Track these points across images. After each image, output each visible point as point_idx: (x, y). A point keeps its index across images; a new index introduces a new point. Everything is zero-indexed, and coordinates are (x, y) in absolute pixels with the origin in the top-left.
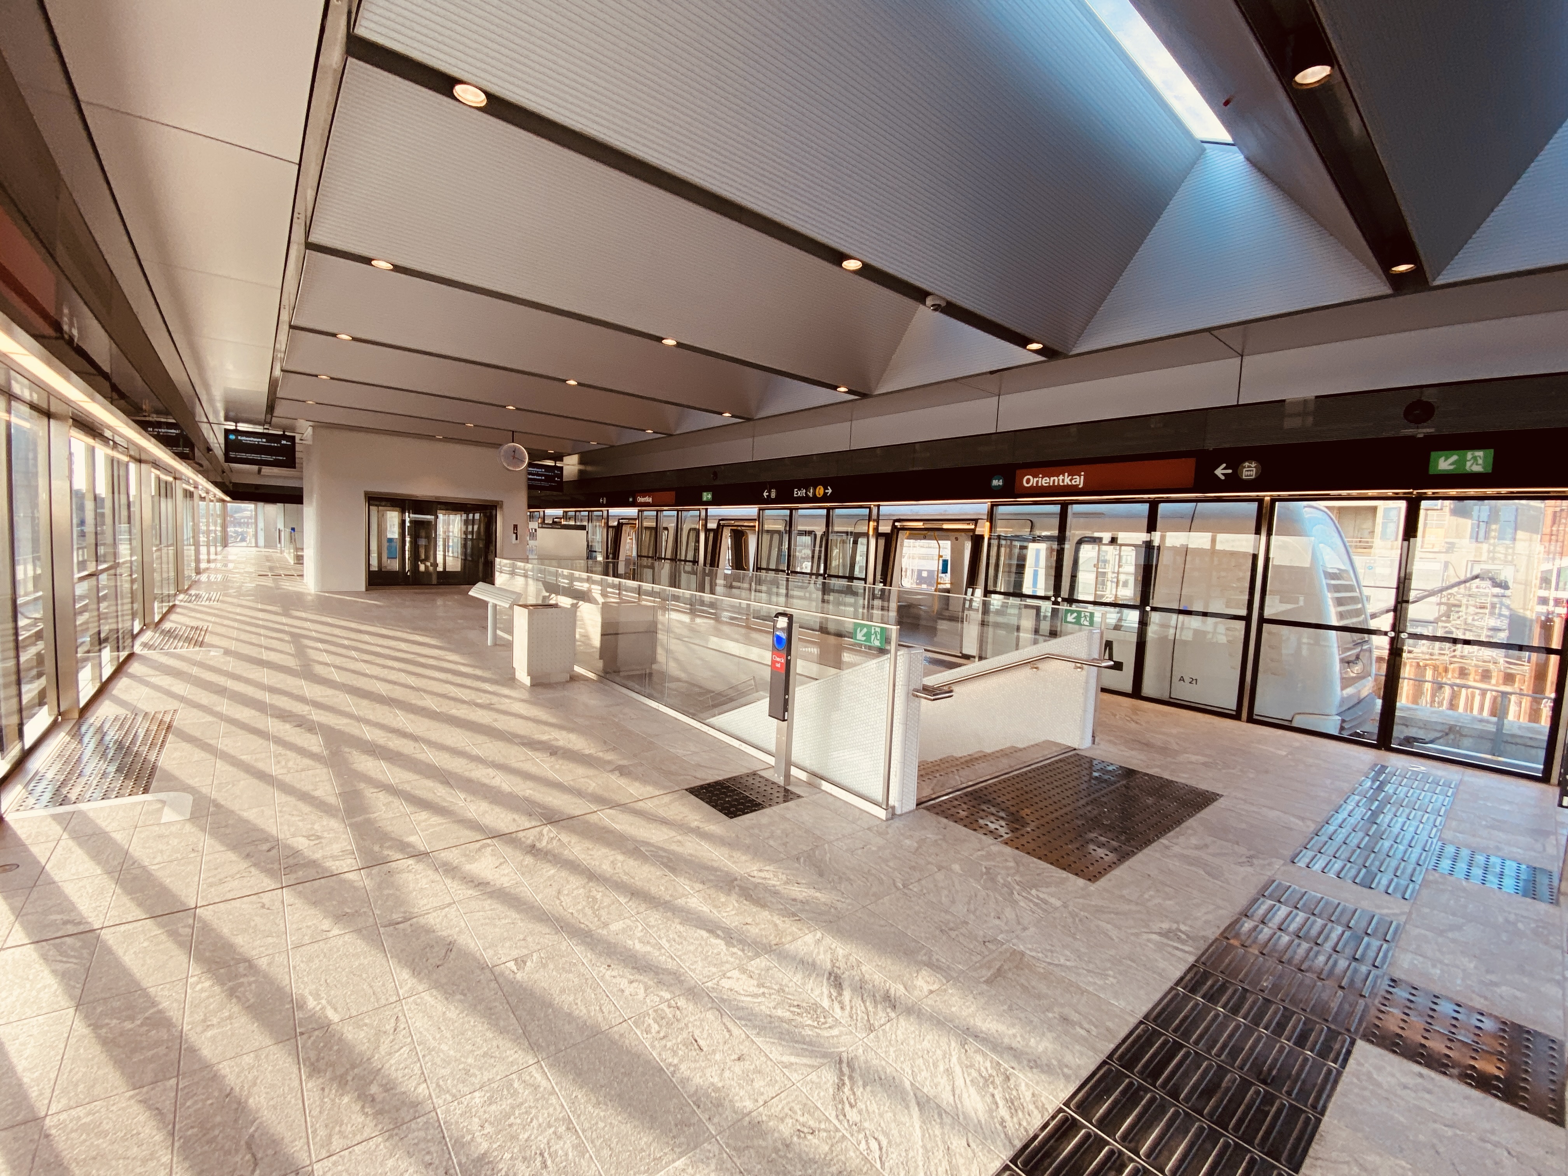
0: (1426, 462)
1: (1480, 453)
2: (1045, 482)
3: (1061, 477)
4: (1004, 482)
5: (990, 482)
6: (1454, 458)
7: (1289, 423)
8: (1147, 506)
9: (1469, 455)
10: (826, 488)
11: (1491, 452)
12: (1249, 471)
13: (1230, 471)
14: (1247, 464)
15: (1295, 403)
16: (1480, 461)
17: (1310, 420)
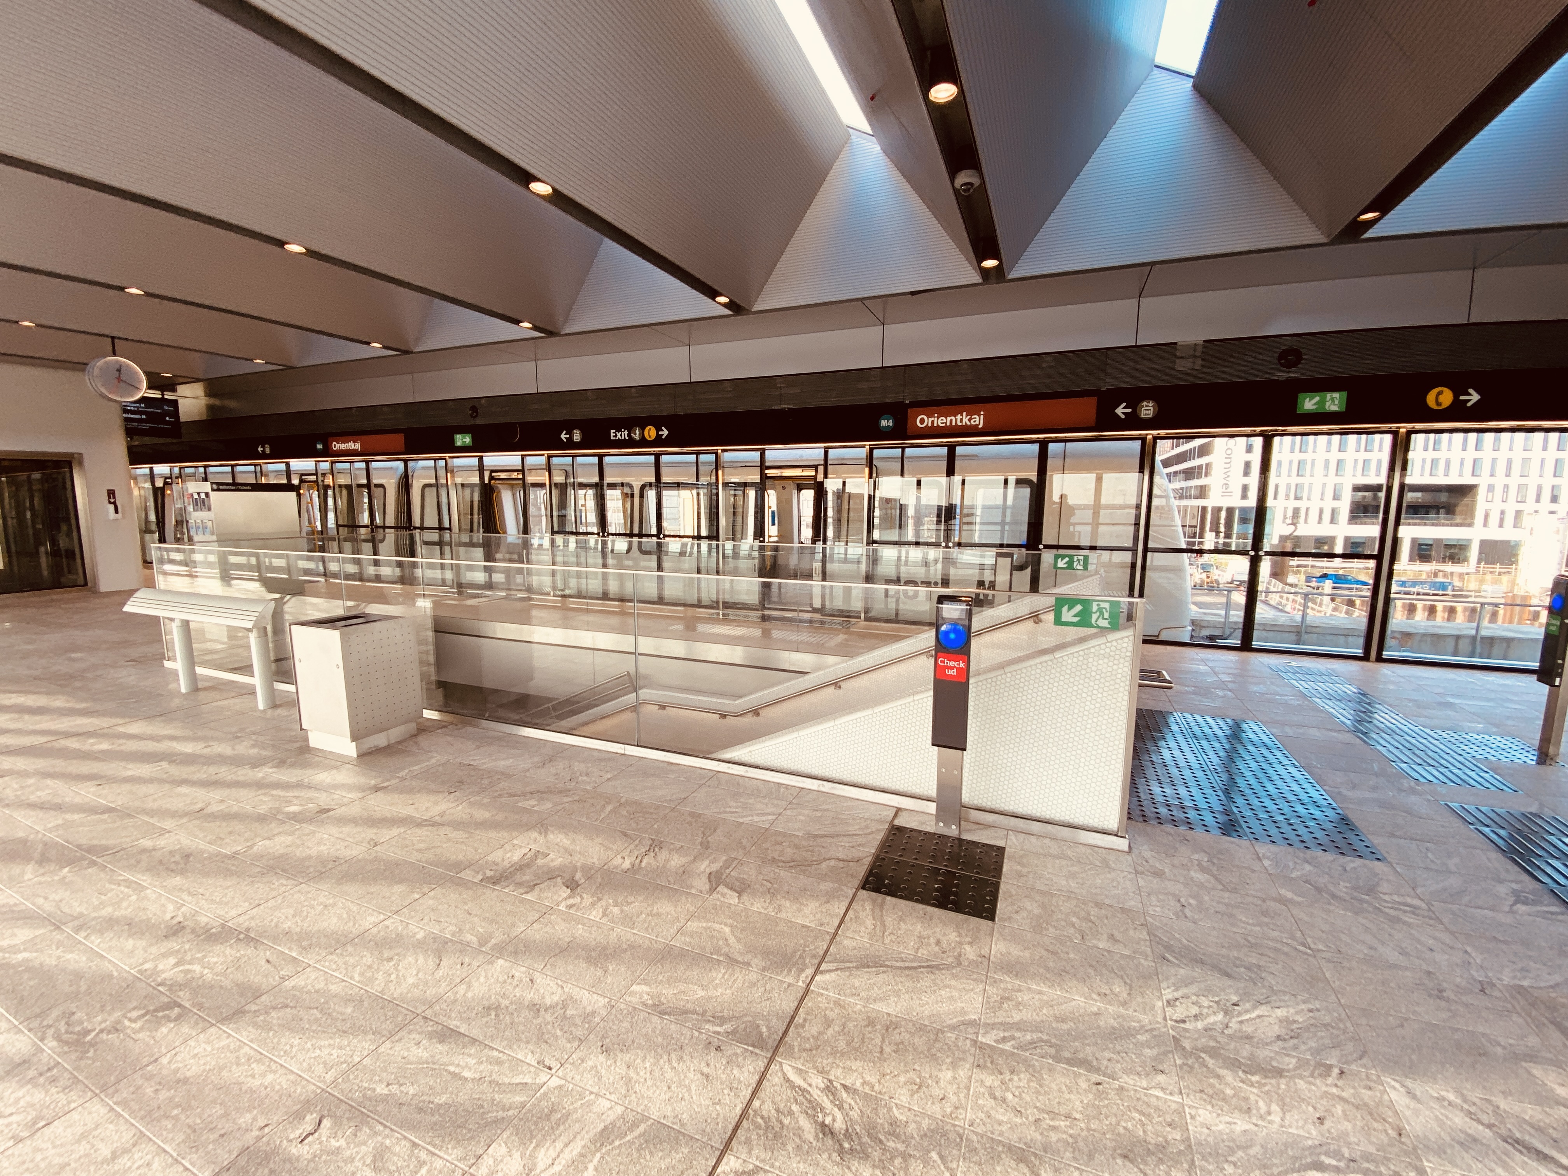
0: (1294, 403)
1: (1336, 395)
2: (941, 422)
3: (959, 417)
4: (895, 422)
5: (878, 423)
6: (1317, 399)
7: (1180, 365)
8: (1036, 447)
9: (1329, 396)
10: (658, 429)
11: (1345, 394)
12: (1147, 410)
13: (1129, 410)
14: (1145, 403)
15: (1187, 346)
16: (1337, 402)
17: (1199, 363)
